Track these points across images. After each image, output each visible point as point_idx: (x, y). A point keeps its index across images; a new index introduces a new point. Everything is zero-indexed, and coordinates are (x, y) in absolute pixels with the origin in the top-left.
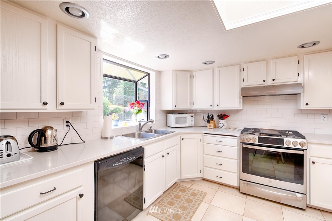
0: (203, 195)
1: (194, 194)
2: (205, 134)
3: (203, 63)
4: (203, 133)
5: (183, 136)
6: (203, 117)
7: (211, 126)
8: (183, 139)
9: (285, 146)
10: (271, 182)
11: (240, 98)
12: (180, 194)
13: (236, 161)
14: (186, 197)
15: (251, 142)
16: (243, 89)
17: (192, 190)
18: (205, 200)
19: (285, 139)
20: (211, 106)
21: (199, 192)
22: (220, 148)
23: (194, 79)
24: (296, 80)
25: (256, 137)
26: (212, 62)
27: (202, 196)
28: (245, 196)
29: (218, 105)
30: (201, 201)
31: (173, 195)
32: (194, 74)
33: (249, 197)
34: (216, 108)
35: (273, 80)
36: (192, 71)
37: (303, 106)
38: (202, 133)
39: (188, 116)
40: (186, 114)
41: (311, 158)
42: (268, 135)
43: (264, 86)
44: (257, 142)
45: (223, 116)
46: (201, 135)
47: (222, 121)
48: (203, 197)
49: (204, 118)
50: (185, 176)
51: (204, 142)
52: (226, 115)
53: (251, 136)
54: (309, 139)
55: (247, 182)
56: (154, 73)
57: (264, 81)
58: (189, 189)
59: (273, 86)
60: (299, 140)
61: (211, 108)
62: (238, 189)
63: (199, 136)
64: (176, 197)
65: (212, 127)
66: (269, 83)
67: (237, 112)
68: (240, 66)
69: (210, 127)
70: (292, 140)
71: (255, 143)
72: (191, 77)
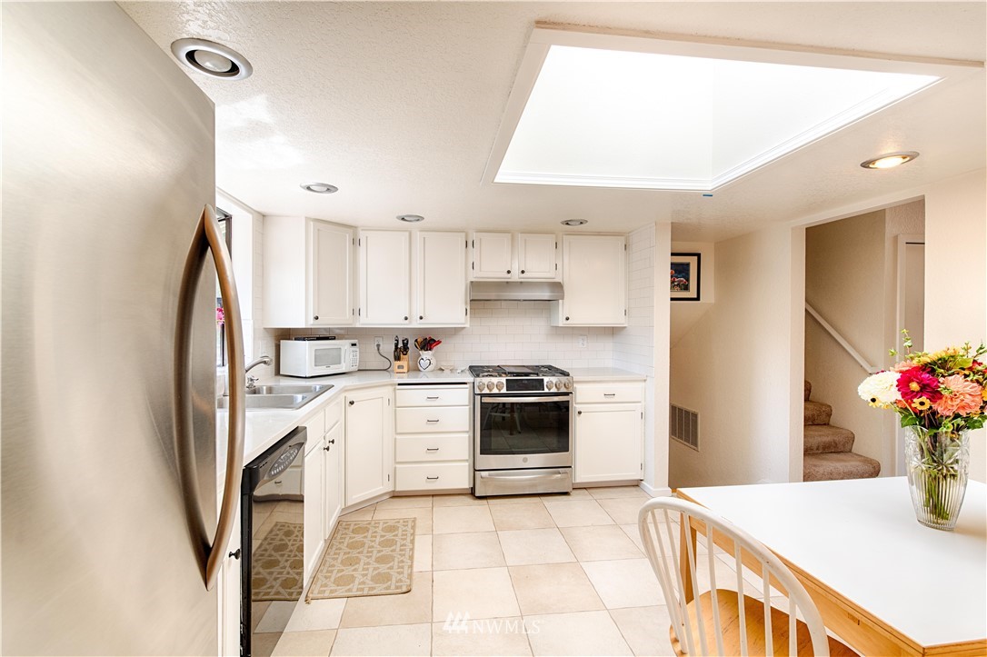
0: (410, 524)
1: (392, 529)
2: (399, 384)
3: (398, 218)
4: (395, 385)
5: (351, 396)
6: (378, 346)
7: (402, 367)
8: (352, 403)
9: (546, 390)
10: (525, 460)
11: (466, 303)
12: (359, 538)
13: (466, 435)
14: (378, 539)
15: (495, 391)
16: (475, 286)
17: (381, 523)
18: (418, 531)
19: (546, 379)
20: (406, 319)
21: (399, 522)
22: (433, 413)
23: (362, 249)
24: (553, 276)
25: (503, 380)
26: (419, 219)
27: (410, 526)
28: (484, 502)
29: (421, 318)
30: (413, 534)
31: (344, 547)
32: (362, 235)
33: (491, 501)
34: (416, 324)
35: (523, 272)
36: (356, 227)
37: (562, 323)
38: (392, 385)
39: (344, 345)
40: (334, 338)
41: (577, 406)
42: (518, 374)
43: (507, 282)
44: (504, 391)
45: (428, 343)
46: (391, 388)
47: (426, 355)
48: (413, 527)
49: (381, 348)
50: (356, 497)
51: (398, 405)
52: (435, 341)
53: (495, 380)
54: (575, 376)
55: (487, 472)
56: (251, 216)
57: (509, 272)
58: (373, 523)
59: (521, 282)
60: (564, 379)
61: (406, 325)
62: (472, 493)
63: (387, 392)
64: (351, 546)
65: (405, 370)
66: (515, 277)
67: (454, 332)
68: (467, 235)
69: (401, 370)
70: (554, 379)
71: (502, 392)
72: (356, 242)
